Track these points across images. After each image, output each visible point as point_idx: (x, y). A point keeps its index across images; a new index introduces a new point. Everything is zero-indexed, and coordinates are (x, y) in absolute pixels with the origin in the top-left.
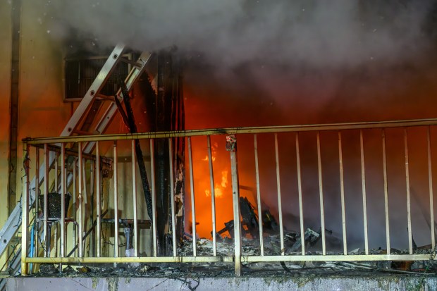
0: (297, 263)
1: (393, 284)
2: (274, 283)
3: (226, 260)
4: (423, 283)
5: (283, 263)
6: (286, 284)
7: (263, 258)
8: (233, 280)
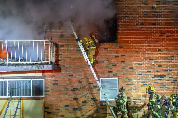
0: (19, 63)
1: (35, 67)
2: (14, 67)
3: (5, 63)
4: (40, 66)
5: (16, 63)
6: (16, 67)
7: (12, 63)
8: (7, 66)
